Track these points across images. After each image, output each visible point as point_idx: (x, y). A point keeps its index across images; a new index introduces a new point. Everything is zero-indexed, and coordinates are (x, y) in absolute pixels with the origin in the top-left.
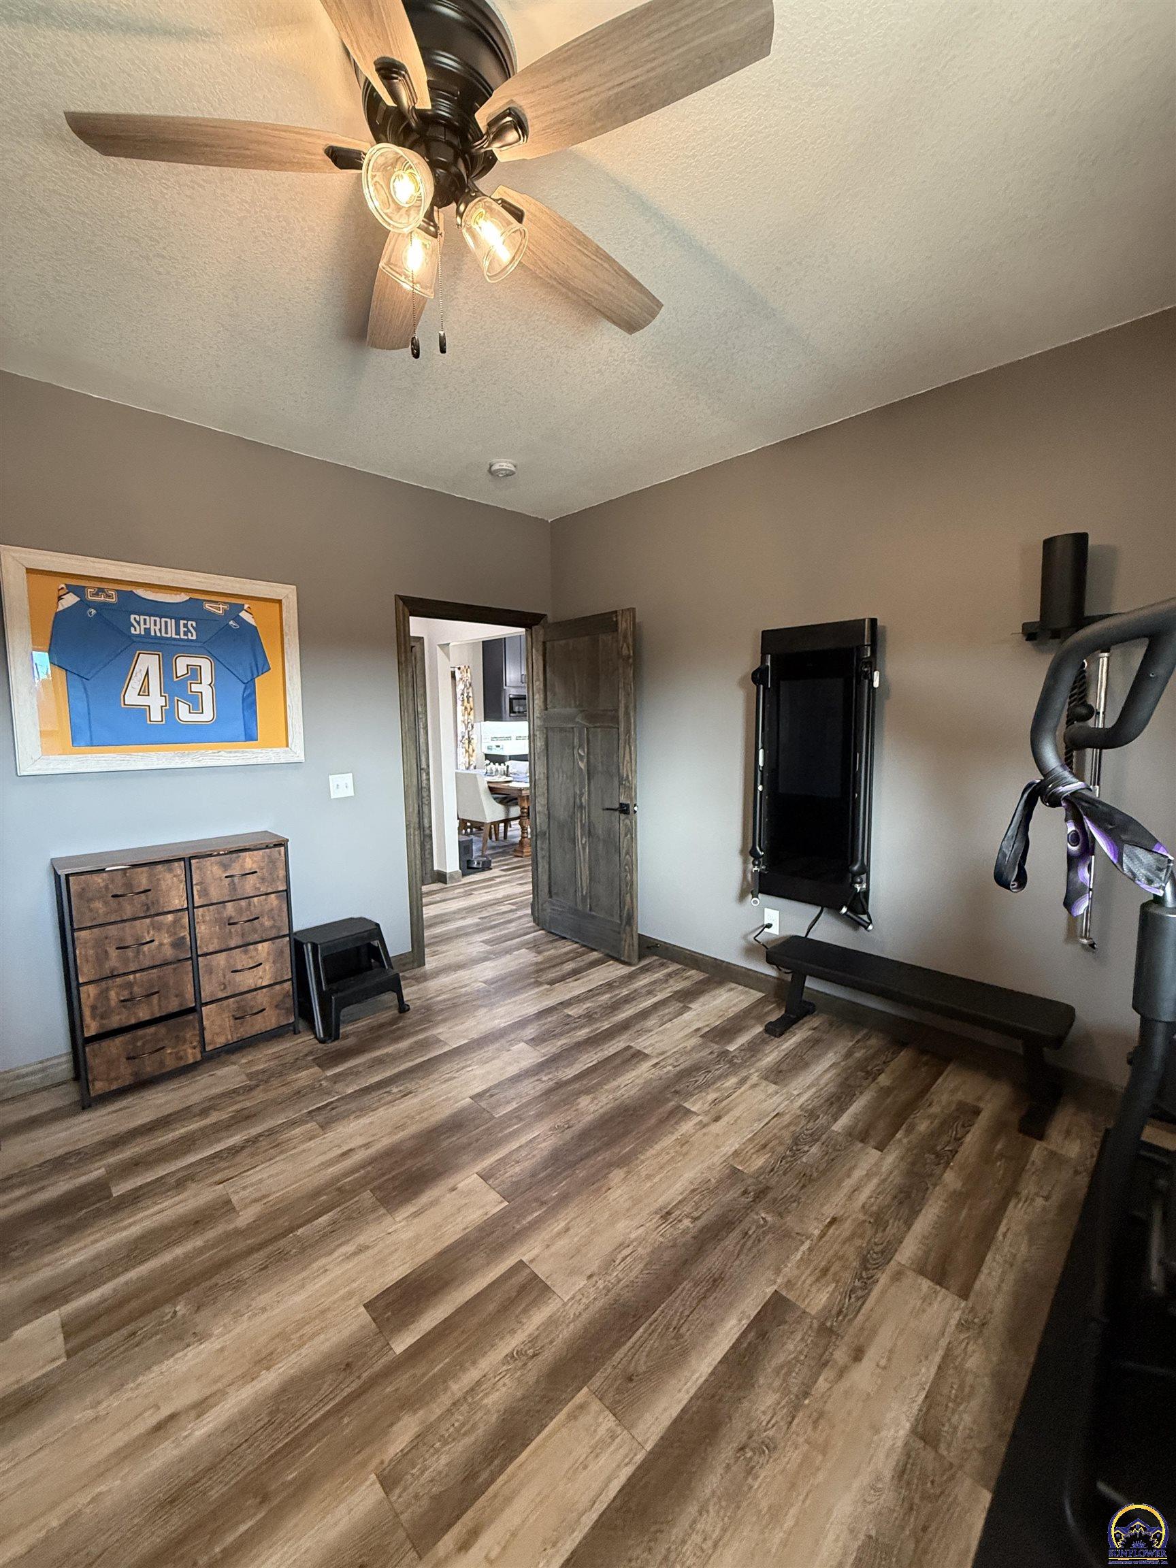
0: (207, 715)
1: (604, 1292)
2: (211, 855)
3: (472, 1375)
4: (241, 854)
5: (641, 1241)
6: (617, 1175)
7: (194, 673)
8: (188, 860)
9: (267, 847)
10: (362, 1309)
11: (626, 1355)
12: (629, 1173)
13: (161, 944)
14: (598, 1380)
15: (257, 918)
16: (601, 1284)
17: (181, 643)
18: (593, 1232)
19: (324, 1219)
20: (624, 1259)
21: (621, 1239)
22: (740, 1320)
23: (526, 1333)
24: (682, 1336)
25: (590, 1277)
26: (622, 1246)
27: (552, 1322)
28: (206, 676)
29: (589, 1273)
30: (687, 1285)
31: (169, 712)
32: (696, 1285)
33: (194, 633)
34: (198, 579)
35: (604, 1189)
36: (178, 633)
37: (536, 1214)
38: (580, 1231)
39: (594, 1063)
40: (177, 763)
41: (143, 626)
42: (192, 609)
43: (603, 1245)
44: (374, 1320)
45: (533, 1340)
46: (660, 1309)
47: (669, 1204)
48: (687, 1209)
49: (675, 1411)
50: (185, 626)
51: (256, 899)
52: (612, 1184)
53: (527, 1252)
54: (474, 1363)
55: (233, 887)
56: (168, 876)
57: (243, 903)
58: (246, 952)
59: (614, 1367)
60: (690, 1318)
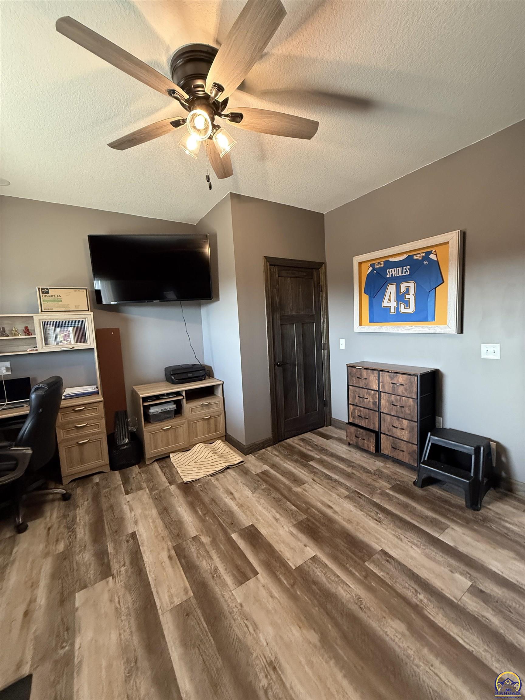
0: (411, 309)
1: (231, 611)
2: (388, 372)
3: (215, 556)
4: (398, 375)
5: (257, 640)
6: (314, 637)
7: (408, 290)
8: (379, 371)
9: (410, 375)
10: (251, 524)
11: (198, 615)
12: (315, 646)
13: (369, 401)
14: (194, 601)
15: (403, 407)
16: (235, 610)
17: (404, 277)
18: (268, 612)
19: (293, 507)
20: (246, 625)
21: (260, 627)
22: (186, 692)
23: (223, 574)
24: (194, 648)
25: (241, 605)
26: (256, 627)
27: (224, 585)
28: (412, 291)
29: (243, 604)
30: (220, 663)
31: (397, 309)
32: (218, 669)
33: (409, 271)
34: (408, 246)
35: (301, 625)
36: (402, 273)
37: (285, 582)
38: (270, 604)
39: (467, 647)
40: (395, 331)
41: (390, 273)
42: (410, 261)
43: (258, 616)
44: (246, 527)
45: (219, 577)
46: (212, 640)
47: (282, 672)
48: (276, 688)
49: (166, 633)
50: (406, 269)
51: (403, 398)
52: (305, 631)
53: (263, 577)
54: (219, 557)
55: (394, 389)
56: (372, 376)
57: (398, 397)
58: (398, 420)
59: (195, 609)
60: (201, 657)
